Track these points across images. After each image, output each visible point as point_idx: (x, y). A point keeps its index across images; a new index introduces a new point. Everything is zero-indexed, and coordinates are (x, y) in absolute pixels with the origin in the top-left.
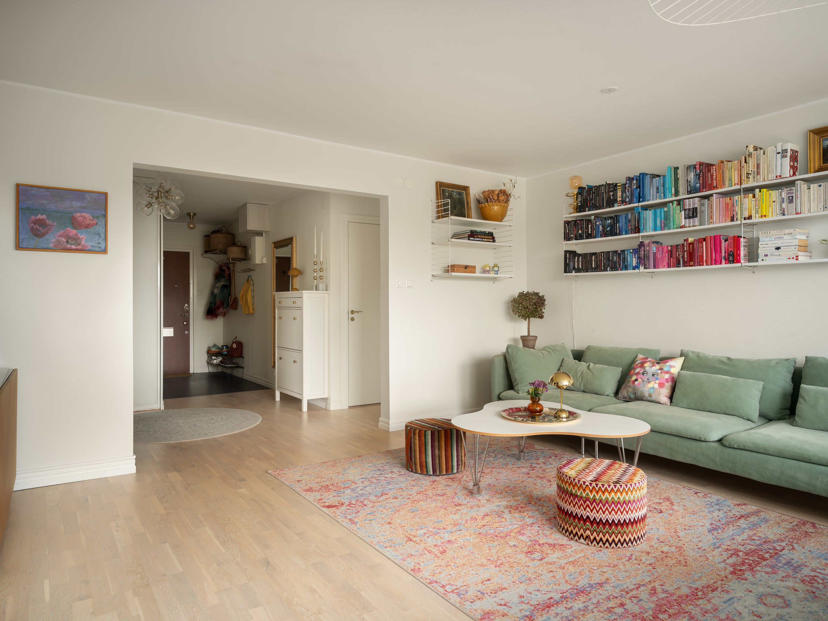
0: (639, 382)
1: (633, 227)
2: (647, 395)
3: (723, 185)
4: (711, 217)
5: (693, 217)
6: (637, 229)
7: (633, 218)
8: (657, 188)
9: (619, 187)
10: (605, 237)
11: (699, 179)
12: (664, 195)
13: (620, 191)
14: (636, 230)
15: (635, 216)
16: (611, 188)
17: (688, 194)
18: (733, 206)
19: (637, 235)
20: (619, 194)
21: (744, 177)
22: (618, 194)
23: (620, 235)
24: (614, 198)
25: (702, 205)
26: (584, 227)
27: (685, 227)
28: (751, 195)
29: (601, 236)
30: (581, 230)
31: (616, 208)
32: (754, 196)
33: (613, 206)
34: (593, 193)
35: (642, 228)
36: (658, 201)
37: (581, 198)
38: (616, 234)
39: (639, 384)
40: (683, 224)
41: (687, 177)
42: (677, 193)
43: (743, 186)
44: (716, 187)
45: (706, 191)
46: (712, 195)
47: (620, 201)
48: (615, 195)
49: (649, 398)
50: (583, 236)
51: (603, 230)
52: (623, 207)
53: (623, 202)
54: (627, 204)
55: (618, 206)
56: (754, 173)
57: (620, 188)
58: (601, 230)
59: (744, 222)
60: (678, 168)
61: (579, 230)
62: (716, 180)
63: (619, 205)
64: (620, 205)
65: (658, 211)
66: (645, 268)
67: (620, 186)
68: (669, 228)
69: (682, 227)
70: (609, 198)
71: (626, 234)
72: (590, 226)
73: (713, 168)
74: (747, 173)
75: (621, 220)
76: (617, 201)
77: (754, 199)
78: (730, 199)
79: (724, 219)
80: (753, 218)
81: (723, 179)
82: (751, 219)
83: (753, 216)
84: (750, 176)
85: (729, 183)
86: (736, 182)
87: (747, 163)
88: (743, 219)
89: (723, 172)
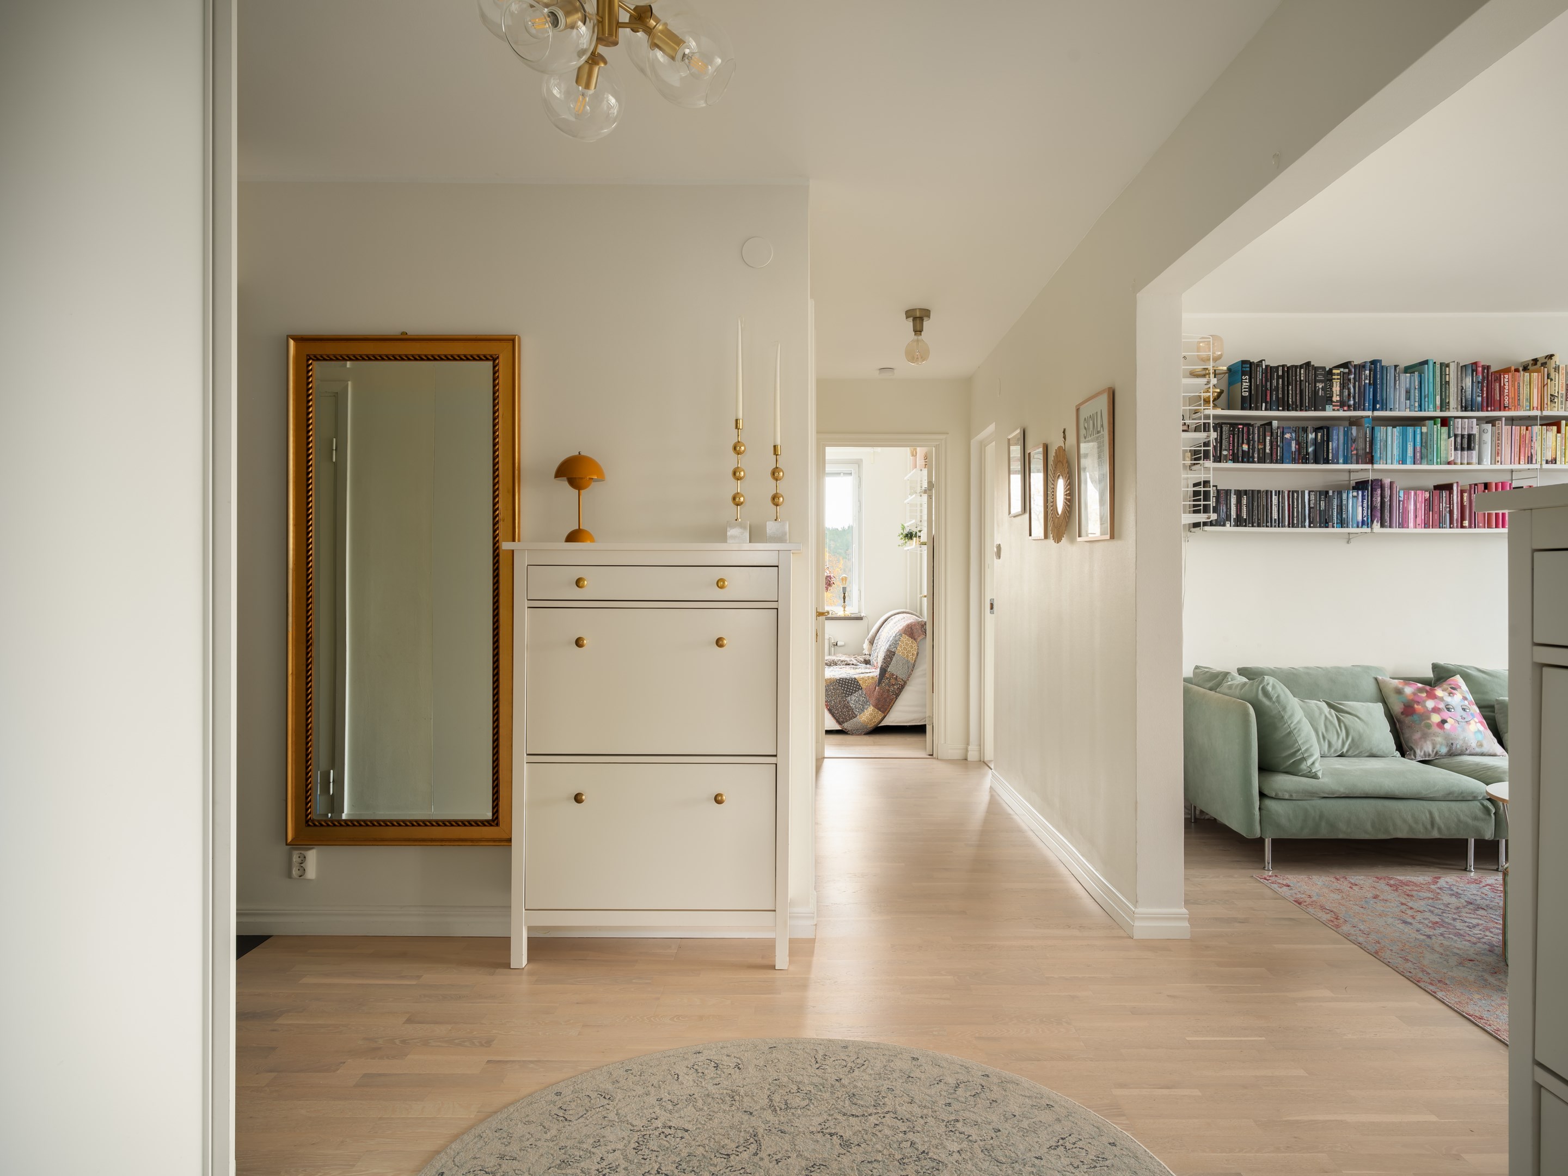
0: (1452, 725)
1: (1361, 452)
2: (1473, 744)
3: (1517, 406)
4: (1498, 453)
5: (1470, 448)
6: (1369, 456)
7: (1361, 435)
8: (1408, 392)
9: (1336, 377)
10: (1303, 463)
11: (1482, 390)
12: (1420, 406)
13: (1338, 384)
14: (1366, 458)
15: (1366, 433)
16: (1321, 374)
17: (1462, 411)
18: (1532, 440)
19: (1369, 466)
20: (1336, 388)
21: (1547, 400)
22: (1334, 389)
23: (1333, 463)
24: (1326, 394)
25: (1482, 432)
26: (1256, 439)
27: (1455, 464)
28: (1555, 428)
29: (1294, 461)
30: (1248, 444)
31: (1329, 412)
32: (1559, 431)
33: (1324, 410)
34: (1278, 377)
35: (1377, 455)
36: (1408, 414)
37: (1250, 382)
38: (1327, 461)
39: (1453, 728)
40: (1453, 458)
41: (1462, 383)
42: (1444, 405)
43: (1546, 413)
44: (1508, 407)
45: (1491, 411)
46: (1499, 418)
47: (1337, 402)
48: (1328, 388)
49: (1478, 750)
50: (1253, 457)
51: (1299, 450)
52: (1341, 413)
53: (1343, 404)
54: (1351, 410)
55: (1334, 410)
56: (1562, 397)
57: (1338, 379)
58: (1293, 449)
59: (1545, 466)
60: (1448, 365)
61: (1243, 443)
62: (1508, 396)
63: (1336, 408)
64: (1338, 410)
65: (1410, 429)
66: (1382, 526)
67: (1338, 374)
68: (1430, 462)
69: (1449, 463)
70: (1315, 392)
71: (1345, 462)
72: (1268, 438)
73: (1504, 377)
74: (1551, 395)
75: (1335, 437)
76: (1332, 401)
77: (1559, 435)
78: (1527, 429)
79: (1517, 459)
80: (1558, 462)
81: (1519, 396)
82: (1555, 463)
83: (1558, 459)
84: (1556, 400)
85: (1525, 404)
86: (1535, 405)
87: (1551, 380)
88: (1544, 462)
89: (1519, 386)
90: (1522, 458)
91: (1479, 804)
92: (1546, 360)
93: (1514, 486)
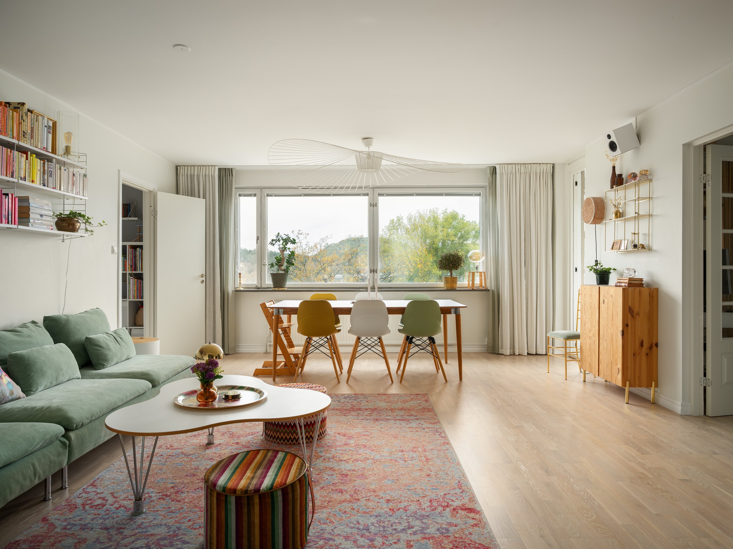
2: (8, 394)
3: (6, 133)
18: (13, 161)
21: (21, 135)
28: (25, 155)
32: (27, 159)
43: (21, 143)
49: (10, 398)
59: (21, 182)
74: (23, 131)
77: (27, 161)
78: (11, 152)
79: (5, 172)
80: (27, 180)
81: (7, 126)
82: (25, 181)
83: (27, 178)
84: (26, 136)
85: (10, 133)
86: (15, 136)
87: (24, 121)
88: (20, 179)
89: (7, 118)
90: (8, 172)
91: (58, 442)
92: (19, 106)
93: (3, 192)
